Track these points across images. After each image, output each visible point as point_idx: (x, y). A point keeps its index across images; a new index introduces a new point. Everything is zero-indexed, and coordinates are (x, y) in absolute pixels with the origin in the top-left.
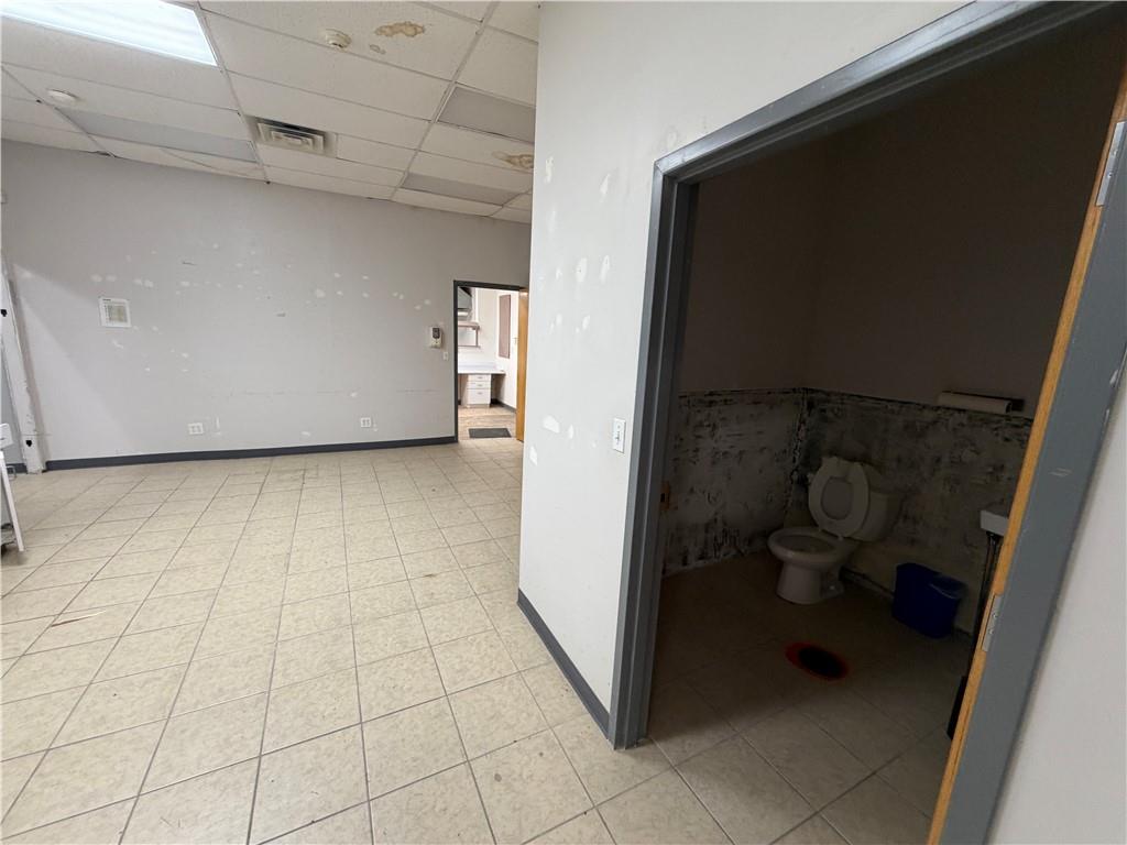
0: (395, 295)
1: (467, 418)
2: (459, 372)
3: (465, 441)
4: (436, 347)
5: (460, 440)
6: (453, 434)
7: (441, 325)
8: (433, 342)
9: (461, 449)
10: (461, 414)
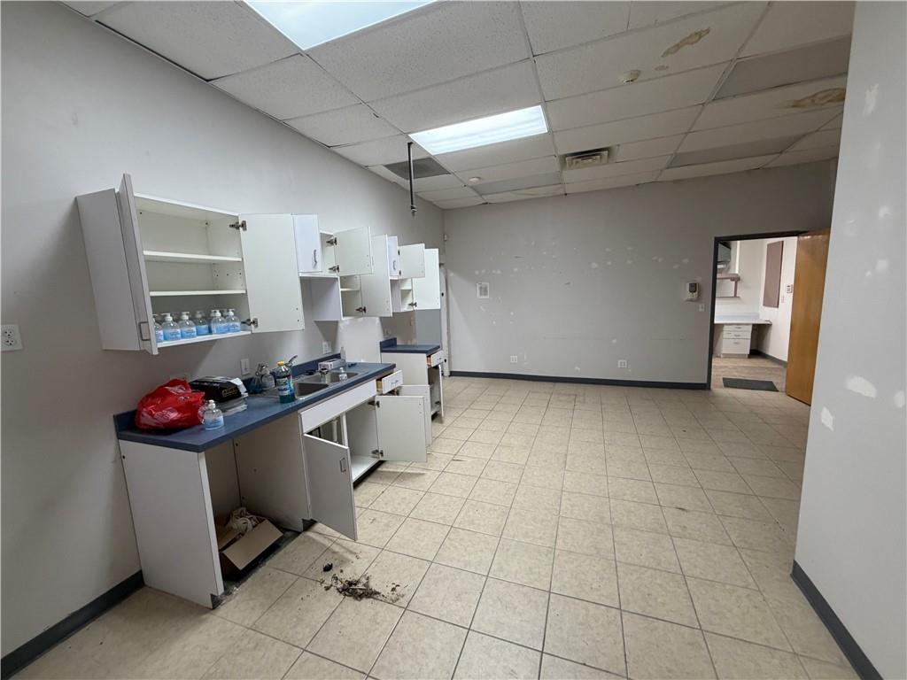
0: (655, 258)
1: (721, 367)
2: (716, 322)
3: (718, 389)
4: (691, 300)
5: (712, 387)
6: (705, 381)
7: (698, 280)
8: (689, 295)
9: (714, 396)
10: (715, 362)
